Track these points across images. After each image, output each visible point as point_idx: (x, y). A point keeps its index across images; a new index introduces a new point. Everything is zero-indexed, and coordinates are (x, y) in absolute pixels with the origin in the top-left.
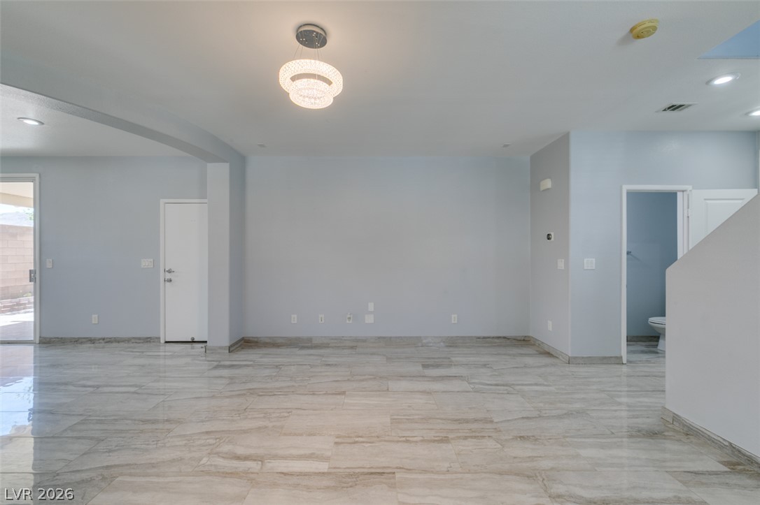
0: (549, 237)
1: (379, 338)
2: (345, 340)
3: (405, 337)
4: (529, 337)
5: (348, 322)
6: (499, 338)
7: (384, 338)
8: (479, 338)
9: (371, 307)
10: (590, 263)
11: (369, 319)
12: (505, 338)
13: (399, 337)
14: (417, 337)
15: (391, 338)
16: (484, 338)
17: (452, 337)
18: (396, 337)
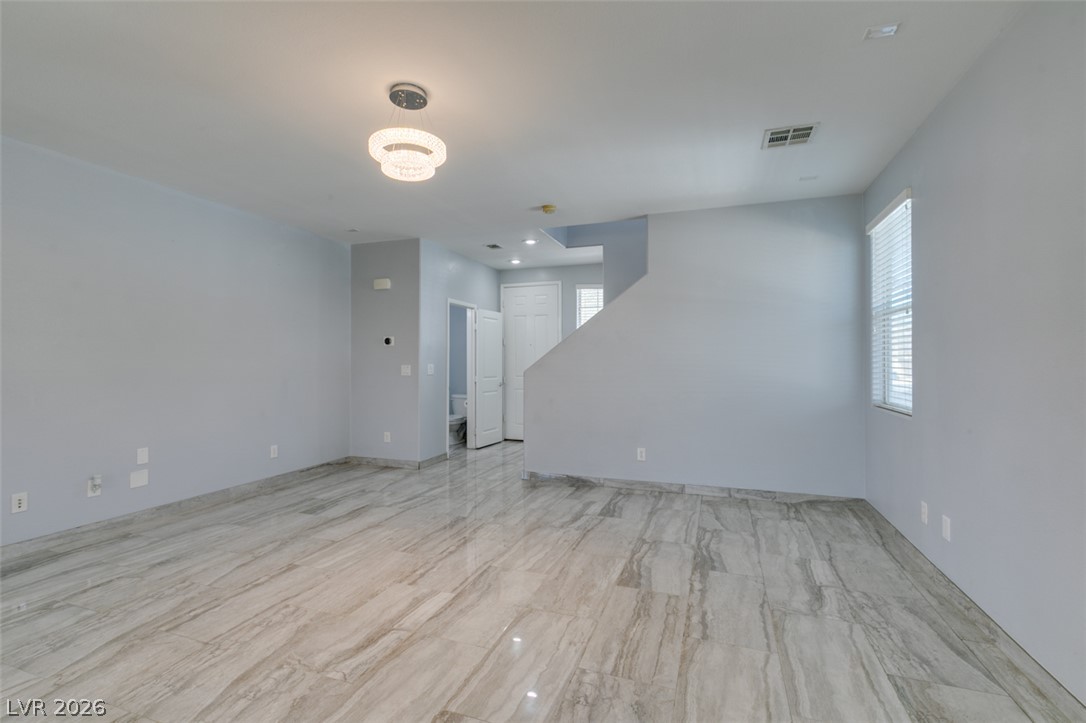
0: (387, 341)
1: (159, 509)
2: (83, 533)
3: (204, 496)
4: (349, 457)
5: (90, 494)
6: (322, 465)
7: (168, 506)
8: (302, 471)
9: (143, 455)
10: (430, 368)
11: (139, 479)
12: (328, 464)
13: (193, 499)
14: (223, 491)
15: (180, 503)
16: (308, 469)
17: (272, 478)
18: (190, 500)
